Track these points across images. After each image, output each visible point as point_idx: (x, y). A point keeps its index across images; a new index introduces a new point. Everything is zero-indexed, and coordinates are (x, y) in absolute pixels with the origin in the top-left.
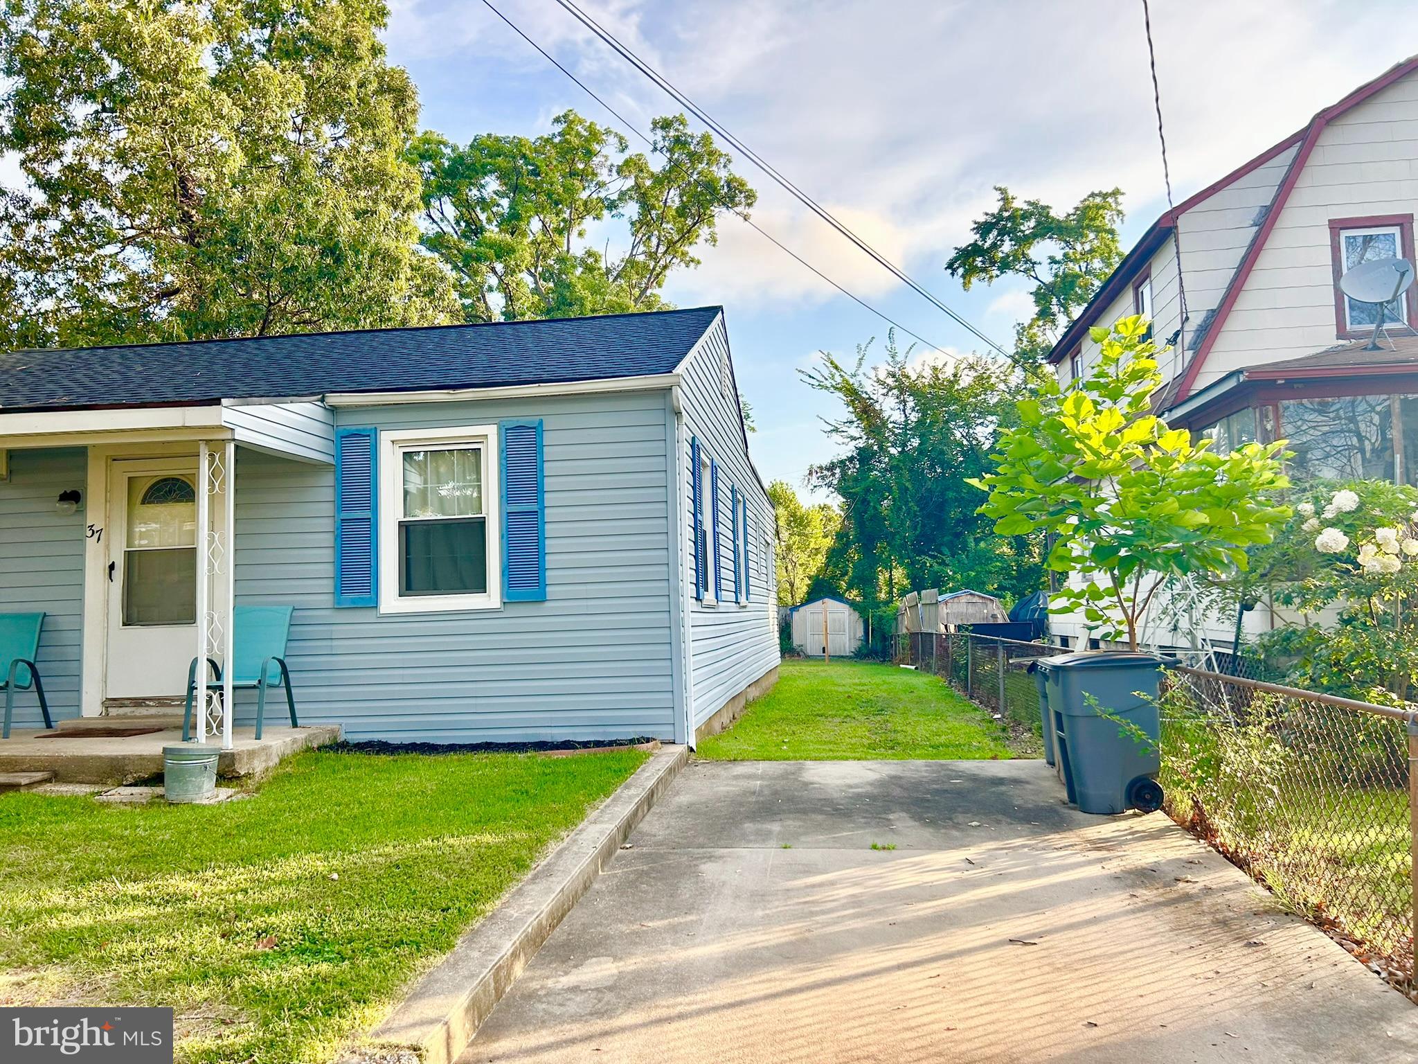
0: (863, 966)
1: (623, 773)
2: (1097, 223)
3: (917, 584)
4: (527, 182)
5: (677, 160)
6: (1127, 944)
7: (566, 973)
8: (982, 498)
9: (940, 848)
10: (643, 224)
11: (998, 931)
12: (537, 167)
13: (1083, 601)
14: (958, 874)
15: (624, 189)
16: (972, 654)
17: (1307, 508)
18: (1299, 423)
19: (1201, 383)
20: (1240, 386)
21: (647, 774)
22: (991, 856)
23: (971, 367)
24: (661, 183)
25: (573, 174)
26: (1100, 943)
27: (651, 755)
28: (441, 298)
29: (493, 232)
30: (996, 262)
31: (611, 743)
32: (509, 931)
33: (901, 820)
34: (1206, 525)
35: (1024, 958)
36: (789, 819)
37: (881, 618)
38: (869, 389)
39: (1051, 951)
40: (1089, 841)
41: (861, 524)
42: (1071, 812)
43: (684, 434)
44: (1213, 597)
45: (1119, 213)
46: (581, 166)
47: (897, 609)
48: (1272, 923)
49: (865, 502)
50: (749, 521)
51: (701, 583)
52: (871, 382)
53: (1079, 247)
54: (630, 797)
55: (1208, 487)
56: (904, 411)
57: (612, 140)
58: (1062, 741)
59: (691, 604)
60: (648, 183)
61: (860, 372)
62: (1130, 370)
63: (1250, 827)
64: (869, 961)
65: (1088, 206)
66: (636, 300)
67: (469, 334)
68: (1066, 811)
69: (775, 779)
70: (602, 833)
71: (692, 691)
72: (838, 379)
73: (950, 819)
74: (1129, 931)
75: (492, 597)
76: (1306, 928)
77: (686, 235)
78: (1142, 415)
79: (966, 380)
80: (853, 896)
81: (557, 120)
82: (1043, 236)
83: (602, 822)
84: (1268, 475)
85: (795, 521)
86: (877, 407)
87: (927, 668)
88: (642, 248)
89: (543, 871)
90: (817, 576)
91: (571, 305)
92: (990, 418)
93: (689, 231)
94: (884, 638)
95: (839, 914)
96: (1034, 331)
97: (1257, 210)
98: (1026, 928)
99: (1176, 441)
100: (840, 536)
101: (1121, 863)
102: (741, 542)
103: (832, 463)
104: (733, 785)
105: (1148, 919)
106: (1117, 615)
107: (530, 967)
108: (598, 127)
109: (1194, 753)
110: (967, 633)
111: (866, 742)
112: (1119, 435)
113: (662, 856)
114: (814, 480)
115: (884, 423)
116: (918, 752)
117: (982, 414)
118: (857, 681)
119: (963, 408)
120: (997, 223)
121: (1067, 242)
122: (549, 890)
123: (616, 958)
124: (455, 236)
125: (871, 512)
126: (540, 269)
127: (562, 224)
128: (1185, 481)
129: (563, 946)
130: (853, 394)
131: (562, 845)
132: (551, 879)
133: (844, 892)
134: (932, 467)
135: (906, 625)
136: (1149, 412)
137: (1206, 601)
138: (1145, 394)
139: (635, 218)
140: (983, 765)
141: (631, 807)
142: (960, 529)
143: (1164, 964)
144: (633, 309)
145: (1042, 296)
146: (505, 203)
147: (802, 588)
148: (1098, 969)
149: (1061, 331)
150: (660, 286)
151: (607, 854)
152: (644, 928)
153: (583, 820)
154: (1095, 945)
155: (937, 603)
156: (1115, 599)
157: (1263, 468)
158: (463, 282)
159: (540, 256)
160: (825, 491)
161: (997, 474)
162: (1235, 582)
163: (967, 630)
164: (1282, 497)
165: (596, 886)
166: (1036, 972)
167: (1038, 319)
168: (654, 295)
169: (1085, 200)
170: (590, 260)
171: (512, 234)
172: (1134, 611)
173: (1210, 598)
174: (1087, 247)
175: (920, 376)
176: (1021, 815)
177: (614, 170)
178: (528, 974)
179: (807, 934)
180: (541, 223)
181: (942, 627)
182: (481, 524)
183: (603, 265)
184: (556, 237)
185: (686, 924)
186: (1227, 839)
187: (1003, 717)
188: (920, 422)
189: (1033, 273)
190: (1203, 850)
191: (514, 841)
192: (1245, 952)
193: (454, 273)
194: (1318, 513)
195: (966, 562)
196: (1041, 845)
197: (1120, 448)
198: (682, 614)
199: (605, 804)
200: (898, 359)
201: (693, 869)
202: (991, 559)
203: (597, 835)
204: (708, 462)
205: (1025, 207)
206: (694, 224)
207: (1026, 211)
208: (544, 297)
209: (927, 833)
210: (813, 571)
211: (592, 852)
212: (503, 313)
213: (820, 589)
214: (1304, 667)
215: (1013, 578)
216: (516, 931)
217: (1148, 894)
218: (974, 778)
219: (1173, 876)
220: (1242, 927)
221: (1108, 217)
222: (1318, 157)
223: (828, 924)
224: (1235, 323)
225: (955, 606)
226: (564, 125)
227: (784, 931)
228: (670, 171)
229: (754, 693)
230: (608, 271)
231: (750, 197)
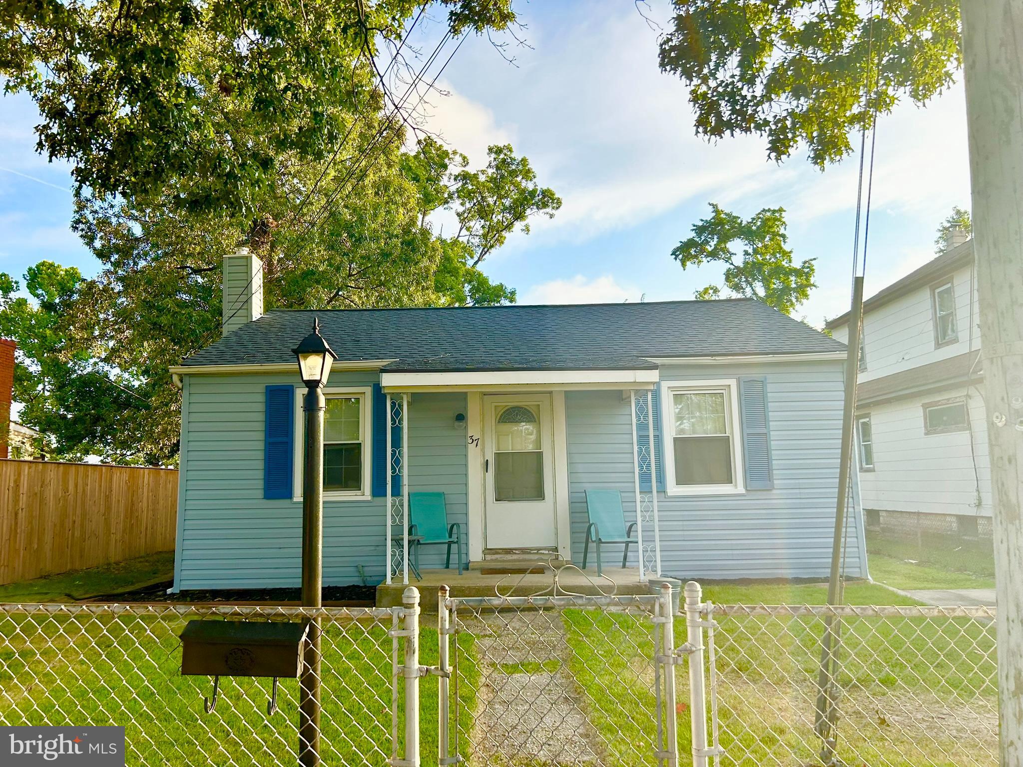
25: (429, 180)
30: (704, 252)
45: (783, 223)
57: (458, 159)
65: (764, 218)
75: (738, 487)
77: (508, 226)
82: (735, 237)
108: (447, 149)
120: (710, 226)
121: (753, 241)
145: (733, 273)
150: (486, 261)
169: (760, 214)
182: (726, 442)
189: (729, 260)
205: (726, 217)
207: (726, 220)
231: (557, 203)
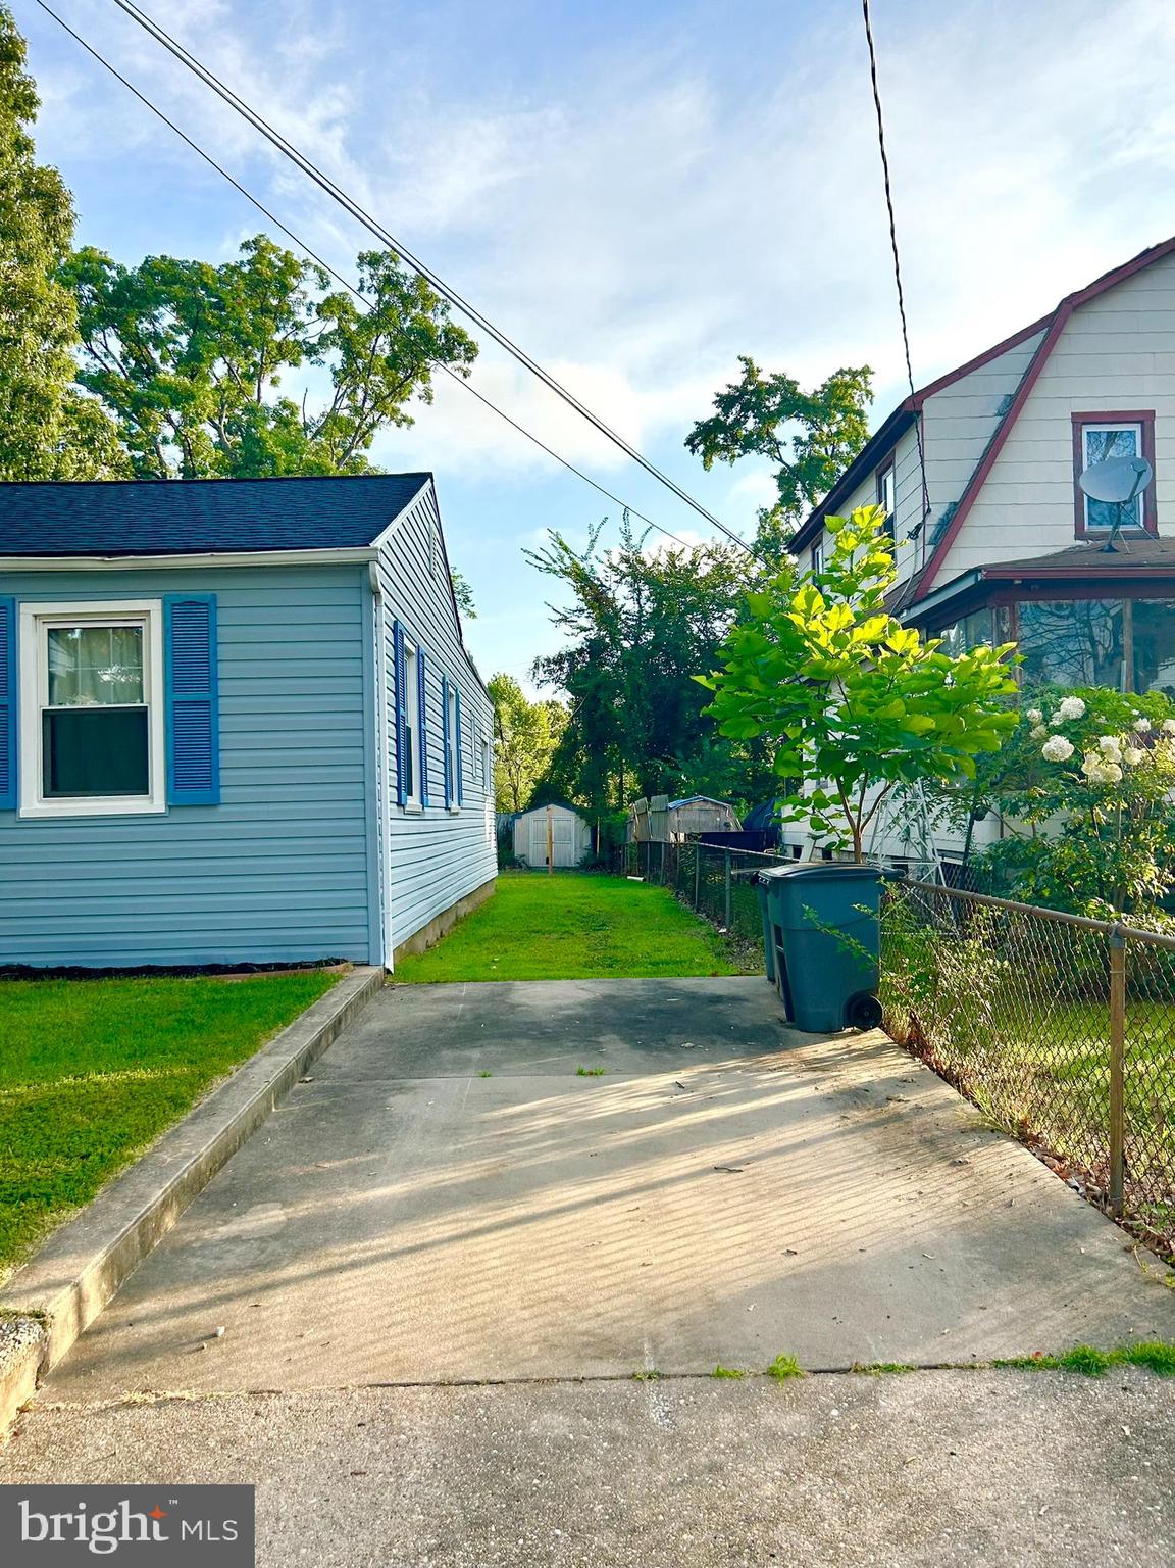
0: (559, 1202)
1: (305, 998)
2: (846, 403)
3: (649, 790)
4: (209, 317)
5: (387, 303)
6: (834, 1167)
7: (226, 1223)
8: (708, 697)
9: (651, 1072)
10: (345, 375)
11: (703, 1158)
12: (221, 299)
13: (809, 809)
14: (666, 1099)
15: (325, 332)
16: (700, 866)
17: (1035, 714)
18: (1036, 626)
19: (942, 580)
20: (978, 585)
21: (333, 1000)
22: (703, 1078)
23: (710, 555)
24: (369, 328)
25: (265, 310)
26: (807, 1167)
27: (341, 977)
28: (102, 449)
29: (168, 372)
30: (738, 440)
31: (294, 966)
32: (158, 1180)
33: (611, 1042)
34: (933, 731)
35: (728, 1186)
36: (489, 1044)
37: (609, 827)
38: (601, 574)
39: (757, 1178)
40: (804, 1061)
41: (590, 725)
42: (788, 1030)
43: (384, 617)
44: (944, 805)
45: (869, 393)
46: (275, 302)
47: (627, 816)
48: (978, 1141)
49: (595, 699)
50: (463, 718)
51: (404, 786)
52: (603, 567)
53: (826, 429)
54: (314, 1026)
55: (937, 691)
56: (638, 600)
57: (311, 274)
58: (781, 956)
59: (389, 809)
60: (354, 327)
61: (592, 555)
62: (864, 563)
63: (962, 1045)
64: (565, 1196)
65: (836, 384)
66: (338, 462)
67: (132, 492)
68: (783, 1029)
69: (480, 1001)
70: (277, 1065)
71: (390, 908)
72: (568, 562)
73: (664, 1040)
74: (837, 1154)
75: (155, 801)
76: (1010, 1145)
77: (398, 390)
78: (875, 613)
79: (705, 569)
80: (554, 1126)
81: (245, 246)
82: (789, 415)
83: (278, 1054)
84: (996, 679)
85: (520, 719)
86: (610, 595)
87: (653, 880)
88: (346, 402)
89: (206, 1110)
90: (543, 780)
91: (261, 463)
92: (729, 612)
93: (400, 385)
94: (612, 848)
95: (536, 1146)
96: (778, 518)
97: (1002, 398)
98: (733, 1154)
99: (905, 641)
100: (568, 736)
101: (835, 1084)
102: (452, 742)
103: (560, 655)
104: (432, 1010)
105: (858, 1142)
106: (842, 824)
107: (182, 1217)
108: (295, 258)
109: (912, 968)
110: (695, 843)
111: (582, 959)
112: (847, 634)
113: (345, 1090)
114: (541, 675)
115: (617, 614)
116: (636, 970)
117: (721, 607)
118: (579, 894)
119: (701, 598)
120: (741, 396)
121: (813, 422)
122: (210, 1131)
123: (285, 1204)
124: (123, 377)
125: (601, 711)
126: (226, 420)
127: (252, 369)
128: (914, 684)
129: (225, 1192)
130: (584, 581)
131: (228, 1080)
132: (214, 1118)
133: (543, 1123)
134: (667, 663)
135: (635, 833)
136: (883, 611)
137: (937, 810)
138: (879, 590)
139: (338, 366)
140: (701, 982)
141: (314, 1036)
142: (694, 731)
143: (868, 1187)
144: (334, 470)
145: (786, 479)
146: (183, 339)
147: (526, 791)
148: (803, 1195)
149: (804, 519)
150: (367, 447)
151: (283, 1088)
152: (320, 1170)
153: (256, 1052)
154: (800, 1170)
155: (668, 810)
156: (841, 807)
157: (992, 671)
158: (133, 431)
159: (224, 404)
160: (552, 686)
161: (725, 672)
162: (965, 791)
163: (695, 839)
164: (1013, 702)
165: (268, 1125)
166: (740, 1199)
167: (781, 505)
168: (360, 457)
169: (834, 377)
170: (285, 413)
171: (192, 377)
172: (859, 820)
173: (941, 807)
174: (834, 429)
175: (656, 563)
176: (738, 1035)
177: (314, 309)
178: (182, 1225)
179: (500, 1169)
180: (226, 367)
181: (672, 836)
182: (142, 714)
183: (300, 419)
184: (244, 384)
185: (367, 1163)
186: (942, 1056)
187: (729, 931)
188: (655, 613)
189: (777, 455)
190: (918, 1068)
191: (173, 1077)
192: (949, 1172)
193: (122, 419)
194: (1046, 720)
195: (701, 766)
196: (755, 1066)
197: (848, 647)
198: (379, 821)
199: (282, 1033)
200: (633, 542)
201: (380, 1103)
202: (726, 764)
203: (271, 1068)
204: (413, 650)
205: (772, 381)
206: (407, 378)
207: (771, 386)
208: (228, 452)
209: (638, 1056)
210: (538, 773)
211: (264, 1087)
212: (180, 470)
213: (546, 794)
214: (1027, 879)
215: (747, 783)
216: (168, 1178)
217: (858, 1115)
218: (692, 997)
219: (884, 1097)
220: (949, 1146)
221: (856, 397)
222: (1063, 345)
223: (524, 1158)
224: (977, 517)
225: (687, 813)
226: (255, 253)
227: (476, 1166)
228: (379, 315)
229: (465, 908)
230: (307, 427)
231: (471, 352)
